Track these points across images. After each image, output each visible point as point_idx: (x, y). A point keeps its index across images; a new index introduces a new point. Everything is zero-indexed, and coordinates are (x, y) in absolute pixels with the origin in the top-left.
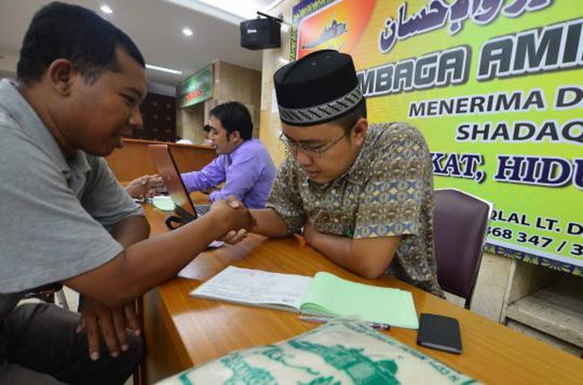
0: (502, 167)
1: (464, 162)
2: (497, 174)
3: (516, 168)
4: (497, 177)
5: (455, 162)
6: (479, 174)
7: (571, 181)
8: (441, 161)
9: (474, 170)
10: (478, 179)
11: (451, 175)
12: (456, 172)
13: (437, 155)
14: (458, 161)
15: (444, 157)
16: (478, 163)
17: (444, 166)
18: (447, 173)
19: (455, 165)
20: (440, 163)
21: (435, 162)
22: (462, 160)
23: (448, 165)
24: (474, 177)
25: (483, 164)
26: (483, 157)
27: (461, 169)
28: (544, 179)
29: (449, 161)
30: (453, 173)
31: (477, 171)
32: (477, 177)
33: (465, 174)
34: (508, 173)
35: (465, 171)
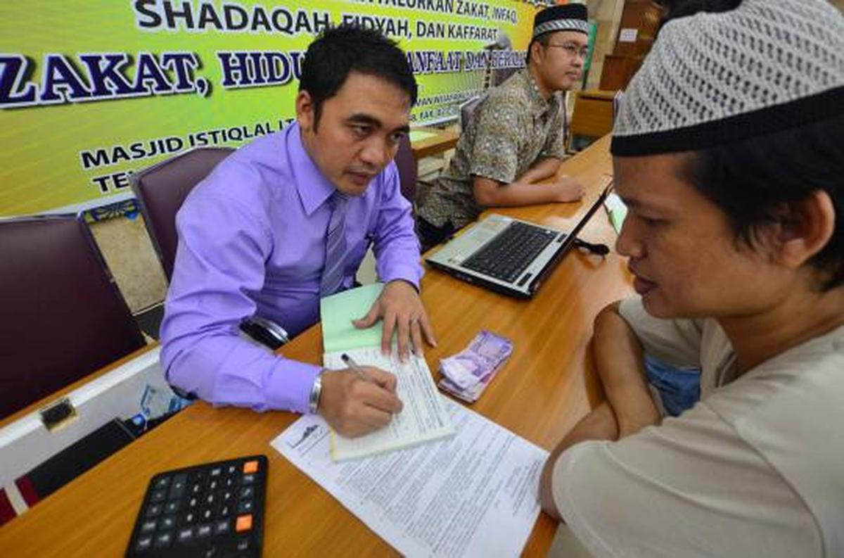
0: (227, 69)
1: (171, 68)
2: (224, 79)
3: (243, 67)
4: (225, 84)
5: (152, 68)
6: (201, 83)
7: (292, 76)
8: (122, 70)
9: (192, 79)
10: (202, 91)
11: (155, 92)
12: (163, 86)
13: (108, 58)
14: (160, 67)
15: (126, 60)
16: (194, 67)
17: (135, 78)
18: (145, 90)
19: (155, 74)
20: (124, 75)
21: (109, 72)
22: (165, 64)
23: (141, 76)
24: (196, 89)
25: (200, 67)
26: (197, 57)
27: (171, 81)
28: (272, 79)
29: (141, 69)
30: (157, 89)
31: (197, 79)
32: (199, 89)
33: (179, 87)
34: (236, 76)
35: (177, 81)
